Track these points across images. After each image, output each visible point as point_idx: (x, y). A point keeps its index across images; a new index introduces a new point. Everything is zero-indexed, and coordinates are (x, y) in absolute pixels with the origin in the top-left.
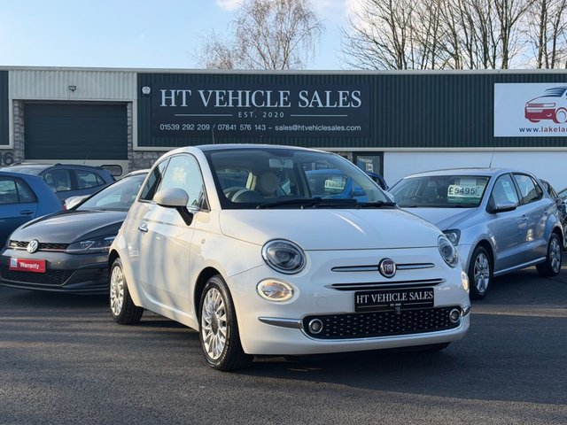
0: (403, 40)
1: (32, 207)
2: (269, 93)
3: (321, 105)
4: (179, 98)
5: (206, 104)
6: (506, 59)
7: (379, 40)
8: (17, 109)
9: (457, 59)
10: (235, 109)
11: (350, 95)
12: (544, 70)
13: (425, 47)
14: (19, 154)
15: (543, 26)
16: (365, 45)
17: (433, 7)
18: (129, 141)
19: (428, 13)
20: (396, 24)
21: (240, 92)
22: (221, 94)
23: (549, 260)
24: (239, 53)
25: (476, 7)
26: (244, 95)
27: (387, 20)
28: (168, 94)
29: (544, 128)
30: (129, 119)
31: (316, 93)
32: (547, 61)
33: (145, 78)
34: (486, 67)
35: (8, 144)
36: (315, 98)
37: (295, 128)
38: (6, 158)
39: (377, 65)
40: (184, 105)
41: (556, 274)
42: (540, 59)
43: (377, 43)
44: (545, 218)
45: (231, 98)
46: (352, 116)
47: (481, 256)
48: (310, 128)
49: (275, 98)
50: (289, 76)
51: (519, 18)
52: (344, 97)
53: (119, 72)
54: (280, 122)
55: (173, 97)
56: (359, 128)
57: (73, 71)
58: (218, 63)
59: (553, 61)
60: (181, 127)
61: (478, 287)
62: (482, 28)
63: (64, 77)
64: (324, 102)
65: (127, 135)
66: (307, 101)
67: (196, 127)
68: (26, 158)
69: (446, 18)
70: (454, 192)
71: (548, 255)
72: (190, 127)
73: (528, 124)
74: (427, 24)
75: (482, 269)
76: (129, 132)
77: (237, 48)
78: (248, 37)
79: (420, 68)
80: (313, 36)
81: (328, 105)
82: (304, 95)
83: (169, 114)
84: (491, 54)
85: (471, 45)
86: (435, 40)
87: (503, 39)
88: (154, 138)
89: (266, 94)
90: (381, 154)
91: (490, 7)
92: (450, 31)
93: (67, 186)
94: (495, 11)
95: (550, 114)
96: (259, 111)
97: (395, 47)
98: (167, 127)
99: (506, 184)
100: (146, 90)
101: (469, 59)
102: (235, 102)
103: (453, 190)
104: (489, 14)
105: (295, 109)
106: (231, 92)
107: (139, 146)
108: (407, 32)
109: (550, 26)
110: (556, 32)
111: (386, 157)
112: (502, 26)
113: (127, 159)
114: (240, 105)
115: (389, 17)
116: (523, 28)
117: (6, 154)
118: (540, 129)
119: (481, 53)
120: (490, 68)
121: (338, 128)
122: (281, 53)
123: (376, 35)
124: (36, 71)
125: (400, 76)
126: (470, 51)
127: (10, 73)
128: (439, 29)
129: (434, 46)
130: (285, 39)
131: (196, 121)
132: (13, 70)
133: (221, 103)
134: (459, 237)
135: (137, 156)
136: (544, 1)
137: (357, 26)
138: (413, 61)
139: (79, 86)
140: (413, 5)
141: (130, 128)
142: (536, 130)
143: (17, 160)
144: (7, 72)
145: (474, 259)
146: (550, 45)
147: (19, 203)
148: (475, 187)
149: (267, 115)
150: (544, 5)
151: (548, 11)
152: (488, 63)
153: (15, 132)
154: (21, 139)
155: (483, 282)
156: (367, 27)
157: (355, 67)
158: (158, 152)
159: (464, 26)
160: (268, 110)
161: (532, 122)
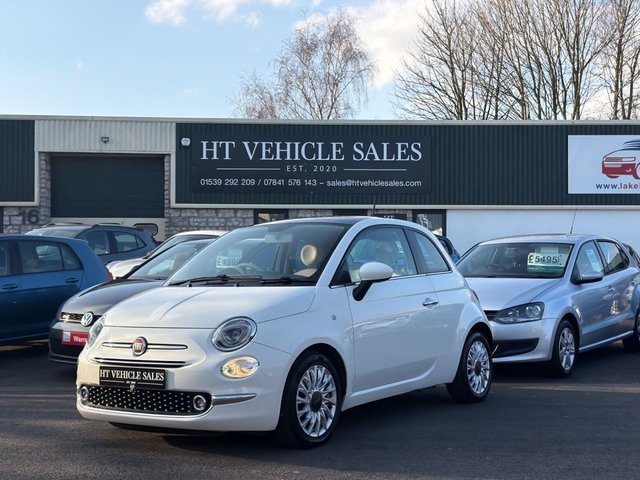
0: (464, 84)
2: (320, 144)
3: (377, 159)
4: (221, 151)
5: (251, 158)
6: (577, 106)
7: (436, 84)
8: (43, 162)
9: (523, 105)
10: (283, 163)
11: (410, 146)
12: (621, 121)
13: (488, 91)
14: (44, 212)
15: (619, 70)
16: (421, 89)
17: (496, 48)
18: (166, 197)
19: (490, 53)
20: (455, 66)
21: (288, 144)
22: (268, 146)
23: (636, 334)
24: (282, 96)
25: (545, 49)
26: (293, 147)
27: (446, 61)
28: (210, 146)
29: (623, 184)
30: (166, 174)
31: (372, 145)
32: (623, 108)
33: (184, 128)
34: (556, 114)
35: (33, 201)
36: (371, 151)
37: (349, 183)
38: (30, 215)
39: (434, 111)
40: (227, 157)
42: (616, 106)
43: (434, 87)
44: (631, 288)
45: (278, 150)
46: (411, 170)
47: (566, 331)
48: (365, 183)
49: (327, 151)
51: (593, 60)
52: (402, 149)
53: (157, 122)
54: (333, 177)
55: (215, 150)
56: (419, 183)
57: (106, 121)
58: (258, 109)
59: (630, 108)
60: (224, 182)
61: (563, 364)
62: (551, 71)
63: (95, 127)
64: (381, 155)
65: (164, 190)
66: (362, 154)
67: (240, 182)
68: (52, 216)
69: (512, 60)
70: (534, 261)
71: (635, 329)
72: (233, 182)
73: (605, 180)
74: (490, 66)
75: (567, 344)
76: (166, 187)
77: (279, 91)
78: (293, 79)
79: (482, 114)
80: (365, 79)
81: (385, 159)
82: (359, 147)
83: (210, 168)
84: (561, 98)
85: (539, 90)
86: (499, 84)
87: (574, 83)
88: (193, 194)
89: (317, 146)
90: (443, 212)
91: (559, 48)
92: (515, 74)
93: (105, 249)
94: (566, 52)
96: (309, 165)
97: (455, 92)
98: (209, 182)
99: (591, 252)
100: (186, 142)
101: (537, 106)
102: (283, 155)
103: (534, 259)
104: (558, 57)
105: (349, 162)
106: (278, 144)
107: (177, 202)
108: (468, 76)
109: (626, 70)
110: (632, 76)
111: (450, 216)
112: (574, 68)
113: (163, 217)
114: (288, 158)
115: (448, 58)
116: (597, 71)
117: (30, 213)
118: (619, 186)
119: (550, 99)
121: (397, 184)
122: (330, 98)
123: (433, 77)
124: (65, 120)
125: (459, 126)
126: (538, 96)
127: (36, 123)
128: (503, 71)
129: (498, 90)
130: (334, 82)
131: (239, 176)
132: (39, 120)
133: (268, 156)
134: (542, 310)
135: (175, 214)
136: (620, 42)
137: (413, 68)
138: (474, 107)
139: (112, 137)
140: (474, 44)
141: (167, 183)
142: (614, 186)
143: (43, 218)
144: (33, 122)
145: (558, 333)
146: (626, 91)
147: (64, 270)
148: (557, 255)
149: (318, 169)
150: (620, 46)
151: (625, 53)
152: (558, 110)
153: (41, 188)
154: (46, 195)
155: (568, 359)
156: (423, 68)
157: (411, 112)
158: (198, 209)
159: (531, 68)
160: (319, 163)
161: (610, 177)
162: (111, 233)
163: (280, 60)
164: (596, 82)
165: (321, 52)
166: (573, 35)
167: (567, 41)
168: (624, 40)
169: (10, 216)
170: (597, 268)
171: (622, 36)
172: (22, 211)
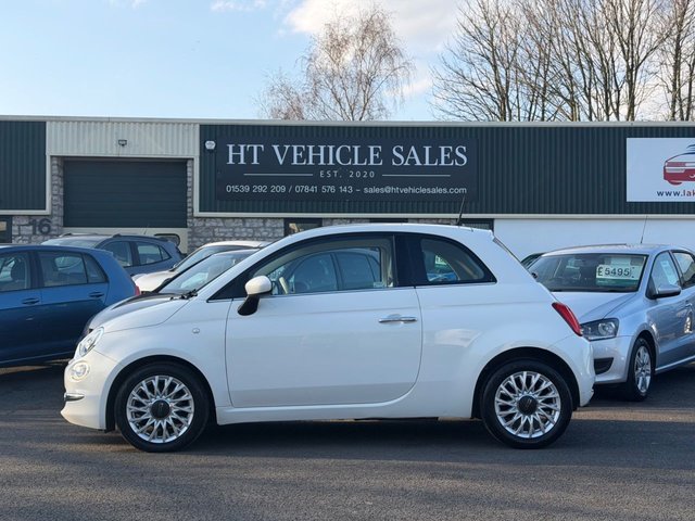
0: (508, 83)
2: (356, 148)
3: (418, 163)
4: (249, 155)
5: (281, 162)
6: (632, 106)
7: (478, 83)
8: (56, 167)
9: (573, 106)
10: (316, 168)
11: (454, 150)
12: (678, 123)
13: (534, 90)
14: (57, 221)
15: (677, 67)
16: (462, 89)
17: (543, 43)
18: (189, 205)
19: (537, 50)
20: (498, 63)
21: (322, 148)
22: (299, 150)
24: (311, 97)
25: (597, 45)
26: (327, 151)
27: (488, 58)
28: (237, 149)
29: (687, 191)
30: (189, 180)
31: (413, 149)
33: (209, 130)
34: (608, 115)
35: (44, 209)
36: (412, 155)
37: (388, 190)
38: (41, 226)
39: (476, 112)
40: (255, 162)
42: (673, 107)
43: (475, 86)
45: (311, 154)
46: (455, 176)
47: (641, 350)
48: (406, 190)
49: (364, 155)
51: (649, 58)
52: (446, 153)
53: (179, 124)
54: (370, 183)
55: (242, 154)
56: (464, 190)
57: (124, 122)
58: (285, 110)
59: (689, 109)
60: (251, 189)
61: (639, 386)
62: (603, 68)
63: (112, 128)
65: (187, 198)
66: (402, 158)
67: (269, 189)
68: (65, 226)
69: (560, 57)
70: (604, 273)
72: (262, 189)
73: (667, 186)
74: (536, 63)
75: (643, 364)
76: (189, 194)
77: (307, 91)
78: (322, 77)
79: (527, 116)
80: (400, 78)
81: (427, 163)
82: (398, 150)
83: (238, 174)
84: (614, 99)
85: (589, 89)
86: (546, 82)
87: (628, 81)
88: (218, 202)
89: (353, 149)
90: (490, 222)
91: (613, 43)
92: (564, 72)
93: (127, 261)
94: (619, 49)
96: (344, 170)
97: (498, 92)
98: (235, 188)
99: (666, 264)
100: (210, 145)
101: (587, 106)
102: (316, 159)
103: (603, 271)
104: (611, 53)
105: (388, 167)
106: (311, 147)
107: (201, 211)
108: (512, 74)
109: (685, 68)
110: (691, 75)
111: (496, 224)
112: (628, 66)
113: (186, 227)
114: (322, 163)
115: (490, 56)
116: (652, 69)
117: (43, 220)
118: (682, 193)
119: (602, 99)
120: (613, 118)
121: (440, 191)
122: (362, 98)
124: (79, 122)
125: (503, 128)
126: (589, 96)
127: (48, 124)
128: (551, 69)
129: (545, 89)
130: (367, 81)
131: (269, 182)
132: (51, 121)
133: (299, 160)
134: (617, 328)
135: (198, 223)
137: (452, 65)
138: (519, 108)
139: (130, 139)
140: (520, 40)
141: (190, 189)
142: (677, 194)
143: (55, 228)
144: (45, 123)
145: (634, 353)
146: (684, 91)
147: (88, 283)
148: (629, 267)
149: (354, 175)
150: (678, 42)
151: (683, 50)
152: (611, 111)
153: (53, 195)
154: (59, 203)
155: (644, 380)
156: (464, 66)
157: (451, 114)
158: (223, 219)
159: (581, 66)
160: (355, 168)
161: (672, 183)
162: (133, 244)
163: (308, 57)
164: (652, 81)
165: (352, 49)
167: (620, 35)
168: (682, 35)
169: (19, 226)
170: (672, 281)
172: (32, 220)
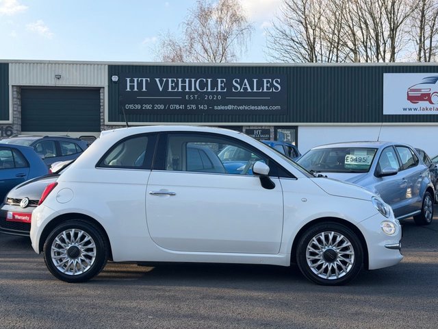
0: (314, 39)
1: (25, 171)
2: (209, 80)
3: (249, 90)
4: (140, 85)
5: (161, 90)
6: (393, 53)
7: (295, 39)
8: (15, 93)
9: (355, 53)
10: (184, 93)
11: (272, 82)
12: (423, 63)
13: (331, 44)
14: (17, 127)
15: (422, 28)
16: (285, 42)
17: (337, 13)
18: (102, 117)
19: (333, 18)
20: (308, 26)
21: (187, 80)
22: (173, 81)
23: (423, 212)
24: (188, 48)
25: (371, 14)
26: (190, 82)
27: (302, 23)
28: (132, 81)
29: (422, 108)
30: (102, 101)
31: (246, 81)
32: (425, 55)
33: (114, 69)
34: (378, 60)
35: (8, 120)
36: (245, 85)
37: (230, 107)
38: (6, 130)
39: (294, 58)
40: (144, 89)
41: (429, 224)
42: (420, 54)
43: (294, 41)
44: (420, 180)
45: (180, 84)
46: (273, 98)
48: (241, 108)
49: (214, 85)
50: (225, 67)
51: (404, 22)
52: (267, 84)
53: (94, 64)
54: (218, 103)
55: (136, 84)
56: (279, 107)
57: (59, 64)
58: (172, 56)
59: (430, 55)
60: (142, 107)
62: (375, 30)
63: (51, 68)
64: (252, 88)
65: (100, 113)
66: (239, 87)
67: (153, 107)
68: (22, 131)
69: (348, 21)
70: (350, 160)
71: (422, 209)
72: (148, 107)
73: (409, 104)
74: (333, 26)
76: (101, 110)
77: (186, 44)
78: (195, 35)
79: (327, 60)
80: (245, 35)
81: (255, 90)
82: (236, 82)
83: (133, 97)
84: (382, 49)
85: (366, 43)
86: (339, 39)
87: (391, 38)
88: (120, 115)
89: (207, 81)
90: (296, 128)
91: (381, 13)
92: (350, 32)
93: (53, 153)
94: (385, 16)
95: (426, 97)
96: (202, 95)
97: (308, 44)
98: (131, 106)
99: (390, 154)
100: (115, 78)
101: (365, 54)
102: (183, 87)
103: (349, 159)
104: (380, 19)
105: (230, 93)
106: (180, 80)
107: (109, 121)
108: (317, 33)
109: (427, 28)
110: (432, 33)
111: (300, 130)
112: (391, 27)
113: (100, 131)
114: (187, 90)
115: (303, 21)
116: (407, 29)
117: (7, 127)
118: (419, 109)
119: (374, 49)
120: (381, 61)
121: (263, 108)
122: (221, 48)
123: (293, 34)
124: (30, 63)
125: (311, 67)
126: (366, 47)
127: (10, 65)
128: (342, 30)
129: (338, 43)
130: (224, 38)
131: (153, 102)
132: (12, 63)
133: (173, 88)
136: (423, 8)
137: (279, 28)
138: (322, 55)
139: (63, 75)
140: (322, 11)
141: (102, 107)
142: (415, 109)
143: (15, 132)
144: (8, 64)
146: (427, 43)
147: (15, 168)
148: (366, 156)
149: (208, 98)
150: (423, 12)
151: (426, 16)
152: (380, 56)
153: (14, 111)
154: (18, 116)
156: (286, 28)
157: (277, 59)
159: (361, 28)
160: (209, 93)
161: (413, 103)
162: (58, 142)
163: (187, 22)
164: (407, 37)
165: (215, 16)
166: (390, 4)
167: (386, 8)
168: (426, 7)
170: (395, 166)
171: (424, 5)
172: (1, 127)
